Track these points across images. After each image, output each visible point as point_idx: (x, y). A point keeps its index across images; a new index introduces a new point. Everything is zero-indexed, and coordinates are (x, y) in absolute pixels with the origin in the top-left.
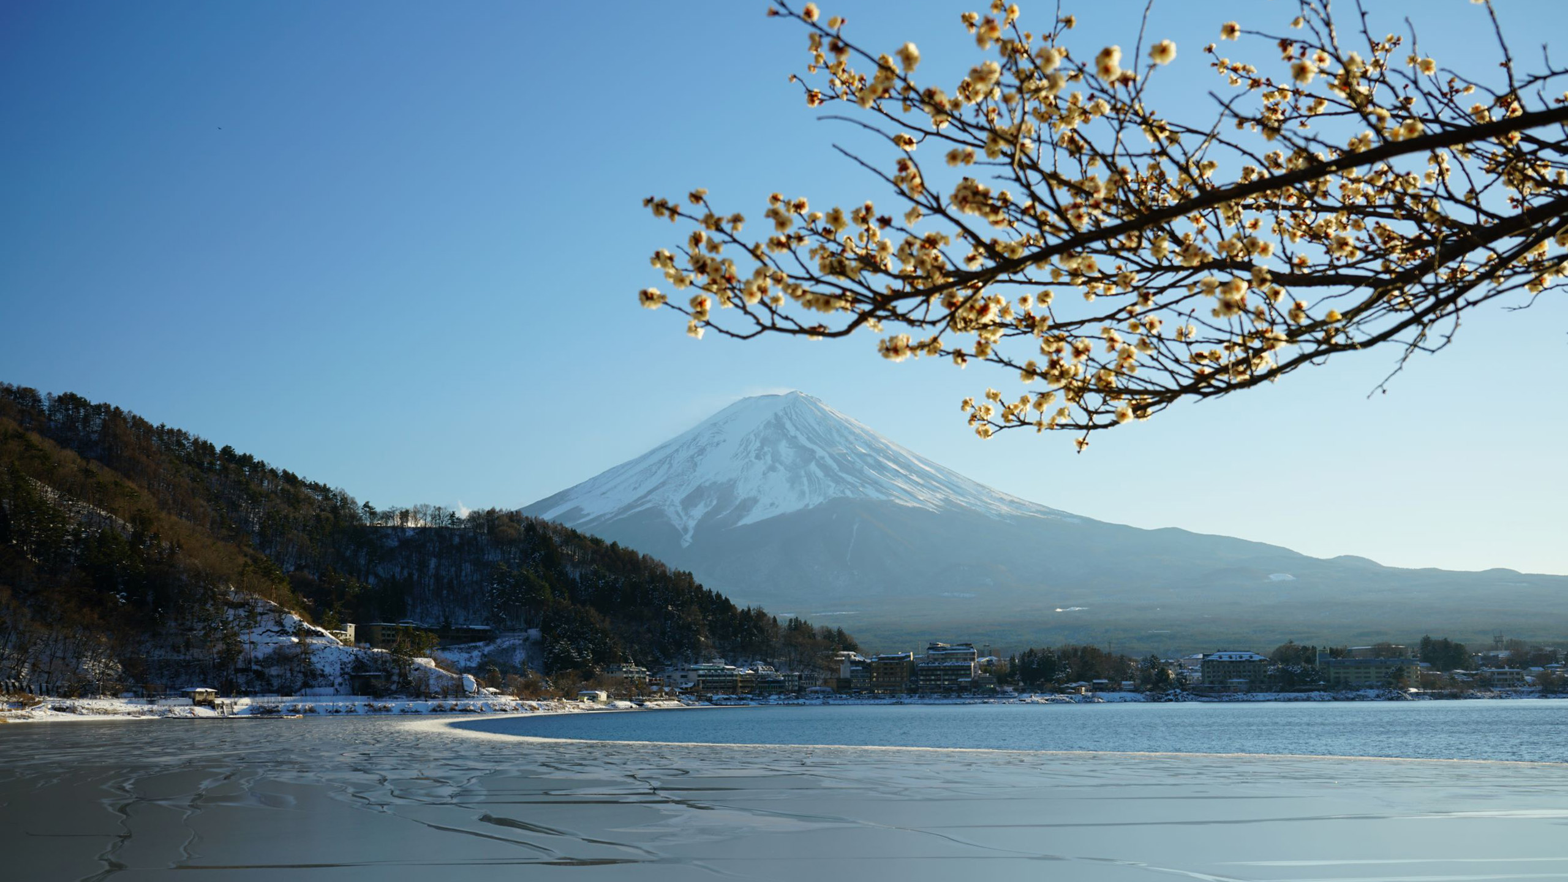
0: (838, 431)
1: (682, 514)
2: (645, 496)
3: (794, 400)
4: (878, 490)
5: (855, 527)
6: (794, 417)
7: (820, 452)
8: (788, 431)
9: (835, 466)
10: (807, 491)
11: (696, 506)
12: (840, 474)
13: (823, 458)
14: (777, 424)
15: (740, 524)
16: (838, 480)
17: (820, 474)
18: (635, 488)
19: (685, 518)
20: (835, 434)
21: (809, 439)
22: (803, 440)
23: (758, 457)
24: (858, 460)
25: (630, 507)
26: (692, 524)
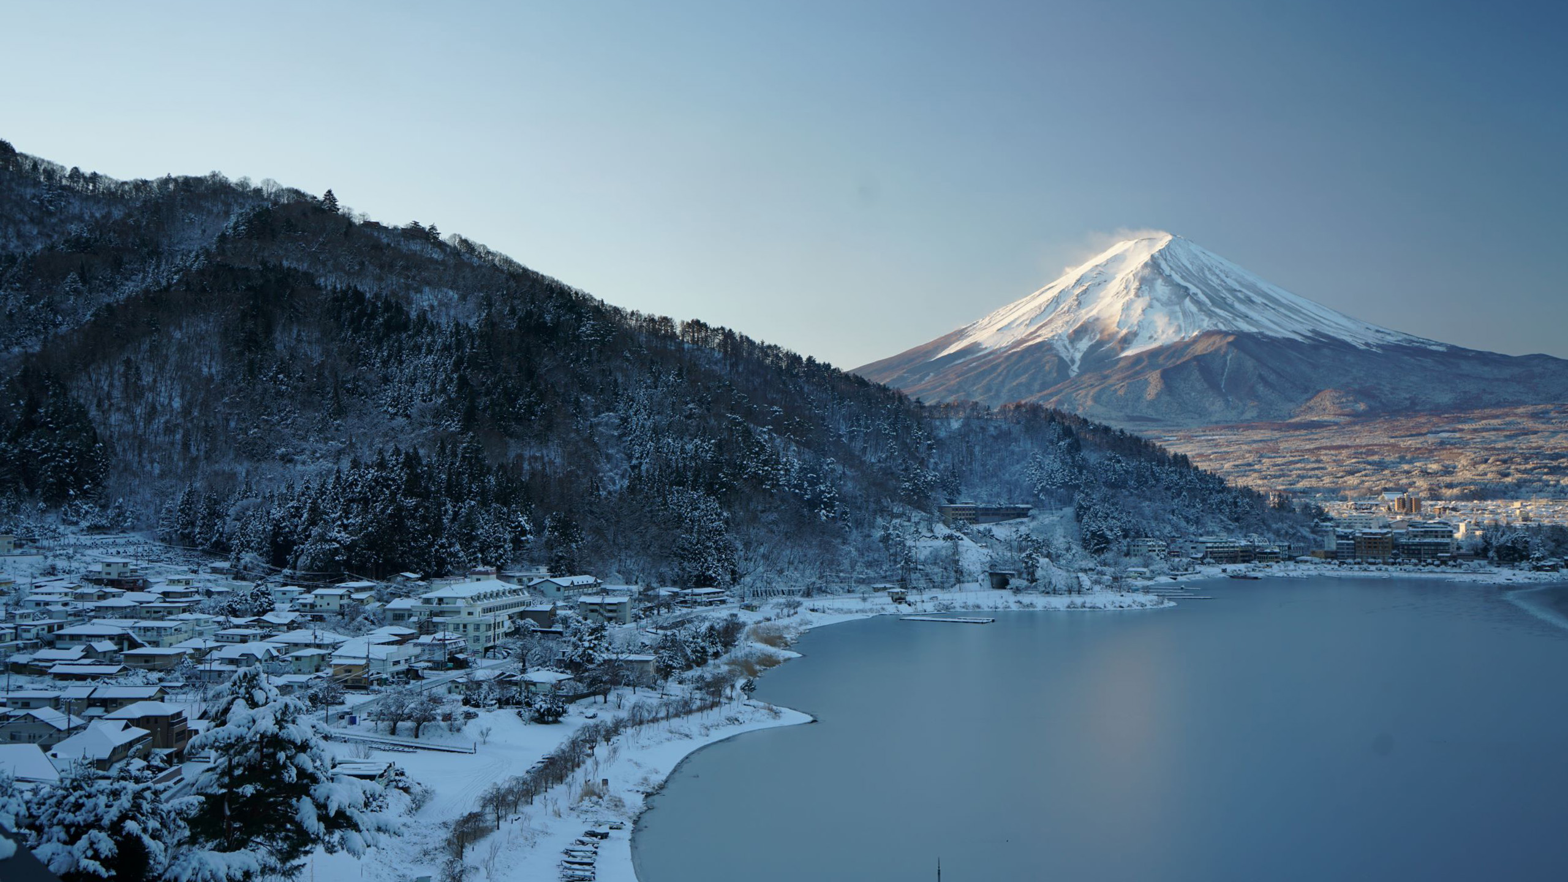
0: (1210, 269)
1: (1069, 347)
2: (1035, 332)
4: (1248, 323)
5: (1229, 358)
6: (1169, 258)
7: (1193, 289)
8: (1163, 271)
9: (1207, 301)
10: (1183, 325)
11: (1081, 340)
12: (1213, 309)
13: (1195, 294)
14: (1154, 265)
15: (1123, 355)
16: (1210, 314)
17: (1194, 309)
19: (1072, 351)
20: (1207, 273)
21: (1182, 277)
22: (1177, 278)
23: (1137, 295)
24: (1228, 295)
25: (1023, 341)
26: (1078, 356)
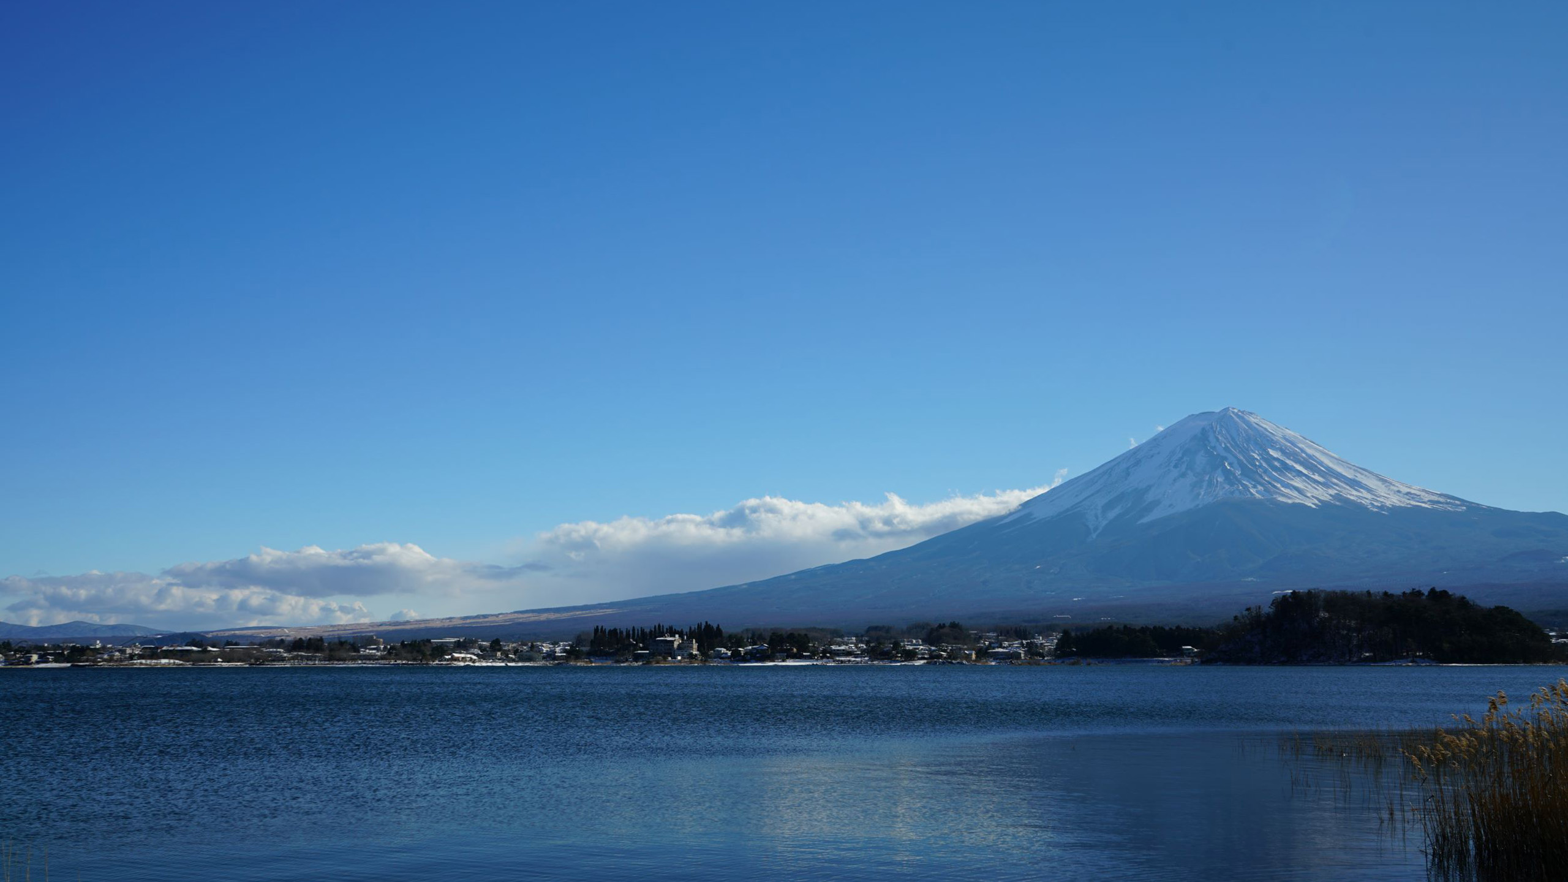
1: (1099, 516)
3: (1224, 417)
8: (1209, 443)
10: (1203, 493)
11: (1112, 510)
14: (1203, 438)
15: (1140, 522)
18: (1077, 496)
19: (1099, 520)
23: (1176, 466)
26: (1103, 524)
